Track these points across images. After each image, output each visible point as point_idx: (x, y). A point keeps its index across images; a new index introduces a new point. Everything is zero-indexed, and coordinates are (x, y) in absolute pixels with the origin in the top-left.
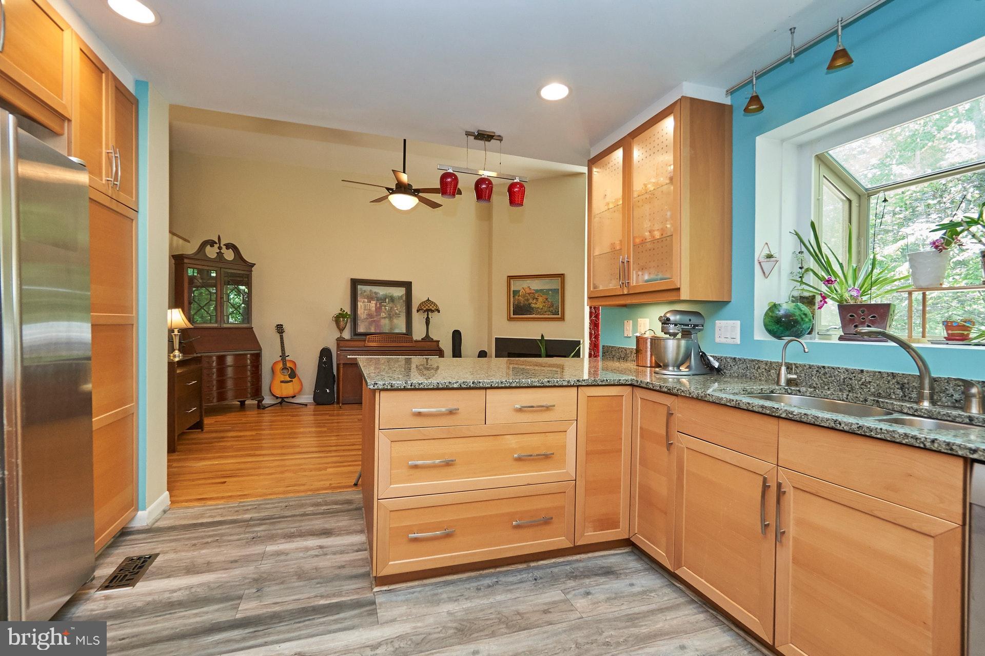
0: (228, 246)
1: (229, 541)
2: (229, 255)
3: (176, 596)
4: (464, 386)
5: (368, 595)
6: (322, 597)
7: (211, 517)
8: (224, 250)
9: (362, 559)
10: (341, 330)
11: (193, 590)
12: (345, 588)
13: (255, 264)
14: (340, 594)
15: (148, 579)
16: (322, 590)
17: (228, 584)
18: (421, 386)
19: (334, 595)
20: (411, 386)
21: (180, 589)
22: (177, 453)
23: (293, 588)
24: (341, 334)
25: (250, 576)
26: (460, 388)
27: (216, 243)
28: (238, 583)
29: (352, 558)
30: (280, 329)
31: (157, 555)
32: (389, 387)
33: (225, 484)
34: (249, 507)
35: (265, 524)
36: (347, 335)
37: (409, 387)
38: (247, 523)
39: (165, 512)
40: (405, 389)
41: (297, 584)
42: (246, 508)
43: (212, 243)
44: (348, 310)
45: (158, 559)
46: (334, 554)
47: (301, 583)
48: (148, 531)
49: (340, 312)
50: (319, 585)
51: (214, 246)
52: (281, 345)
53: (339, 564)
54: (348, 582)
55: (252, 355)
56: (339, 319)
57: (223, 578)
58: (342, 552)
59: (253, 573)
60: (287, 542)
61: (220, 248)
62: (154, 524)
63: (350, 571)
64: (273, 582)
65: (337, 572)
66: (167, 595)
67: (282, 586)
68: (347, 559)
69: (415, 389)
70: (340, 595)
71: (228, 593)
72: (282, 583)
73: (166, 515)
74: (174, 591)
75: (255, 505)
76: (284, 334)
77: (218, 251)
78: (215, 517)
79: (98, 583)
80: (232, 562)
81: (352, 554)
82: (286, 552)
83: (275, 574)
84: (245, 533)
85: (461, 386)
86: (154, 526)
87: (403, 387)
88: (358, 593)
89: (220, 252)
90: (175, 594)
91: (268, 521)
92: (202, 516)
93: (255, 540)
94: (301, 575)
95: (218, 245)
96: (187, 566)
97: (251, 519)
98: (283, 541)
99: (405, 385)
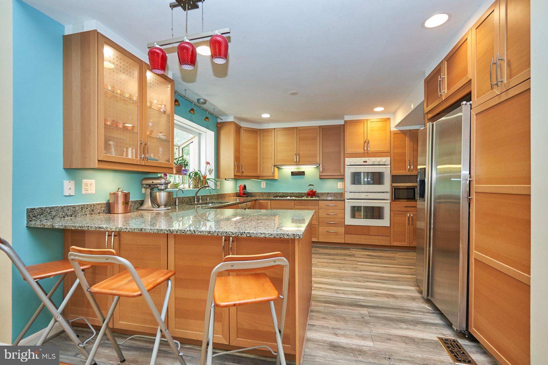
9: (312, 319)
12: (322, 308)
14: (325, 306)
23: (347, 315)
29: (318, 322)
46: (327, 328)
47: (343, 315)
50: (335, 312)
53: (325, 320)
54: (320, 310)
58: (323, 327)
63: (320, 315)
64: (358, 320)
65: (326, 316)
68: (320, 322)
71: (378, 321)
81: (318, 324)
82: (359, 338)
94: (344, 319)
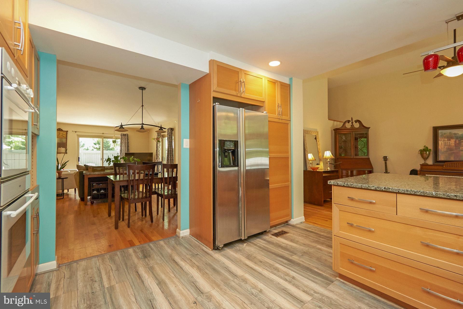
0: (356, 121)
1: (309, 238)
2: (357, 125)
3: (283, 245)
4: (378, 189)
5: (333, 279)
6: (318, 268)
7: (312, 229)
8: (354, 123)
10: (425, 159)
11: (287, 246)
12: (328, 271)
13: (370, 127)
15: (281, 238)
16: (320, 267)
17: (297, 249)
18: (352, 186)
19: (322, 271)
20: (347, 185)
21: (285, 244)
22: (323, 207)
23: (312, 261)
24: (425, 161)
25: (304, 250)
26: (375, 190)
27: (350, 121)
28: (299, 250)
30: (385, 159)
31: (288, 233)
32: (336, 184)
33: (327, 222)
34: (326, 231)
35: (325, 239)
36: (430, 161)
37: (346, 186)
38: (320, 236)
39: (301, 223)
40: (344, 186)
41: (314, 260)
42: (325, 231)
43: (349, 121)
44: (430, 146)
45: (288, 234)
47: (316, 261)
48: (293, 226)
49: (424, 148)
50: (321, 265)
51: (349, 123)
52: (385, 167)
55: (368, 171)
56: (423, 152)
57: (297, 247)
59: (306, 250)
60: (326, 247)
61: (352, 123)
62: (296, 225)
64: (308, 256)
66: (281, 243)
67: (309, 258)
69: (349, 187)
70: (324, 272)
71: (294, 251)
72: (310, 257)
73: (301, 224)
74: (283, 243)
75: (329, 231)
76: (387, 161)
77: (352, 124)
78: (313, 230)
79: (272, 233)
80: (304, 244)
82: (322, 250)
83: (311, 254)
84: (316, 238)
85: (376, 189)
86: (296, 226)
87: (343, 185)
88: (331, 276)
89: (352, 125)
90: (283, 244)
91: (327, 238)
92: (310, 228)
93: (318, 242)
94: (319, 259)
95: (351, 122)
96: (292, 239)
97: (323, 235)
98: (325, 246)
99: (344, 184)
